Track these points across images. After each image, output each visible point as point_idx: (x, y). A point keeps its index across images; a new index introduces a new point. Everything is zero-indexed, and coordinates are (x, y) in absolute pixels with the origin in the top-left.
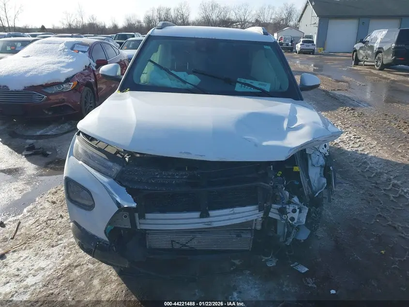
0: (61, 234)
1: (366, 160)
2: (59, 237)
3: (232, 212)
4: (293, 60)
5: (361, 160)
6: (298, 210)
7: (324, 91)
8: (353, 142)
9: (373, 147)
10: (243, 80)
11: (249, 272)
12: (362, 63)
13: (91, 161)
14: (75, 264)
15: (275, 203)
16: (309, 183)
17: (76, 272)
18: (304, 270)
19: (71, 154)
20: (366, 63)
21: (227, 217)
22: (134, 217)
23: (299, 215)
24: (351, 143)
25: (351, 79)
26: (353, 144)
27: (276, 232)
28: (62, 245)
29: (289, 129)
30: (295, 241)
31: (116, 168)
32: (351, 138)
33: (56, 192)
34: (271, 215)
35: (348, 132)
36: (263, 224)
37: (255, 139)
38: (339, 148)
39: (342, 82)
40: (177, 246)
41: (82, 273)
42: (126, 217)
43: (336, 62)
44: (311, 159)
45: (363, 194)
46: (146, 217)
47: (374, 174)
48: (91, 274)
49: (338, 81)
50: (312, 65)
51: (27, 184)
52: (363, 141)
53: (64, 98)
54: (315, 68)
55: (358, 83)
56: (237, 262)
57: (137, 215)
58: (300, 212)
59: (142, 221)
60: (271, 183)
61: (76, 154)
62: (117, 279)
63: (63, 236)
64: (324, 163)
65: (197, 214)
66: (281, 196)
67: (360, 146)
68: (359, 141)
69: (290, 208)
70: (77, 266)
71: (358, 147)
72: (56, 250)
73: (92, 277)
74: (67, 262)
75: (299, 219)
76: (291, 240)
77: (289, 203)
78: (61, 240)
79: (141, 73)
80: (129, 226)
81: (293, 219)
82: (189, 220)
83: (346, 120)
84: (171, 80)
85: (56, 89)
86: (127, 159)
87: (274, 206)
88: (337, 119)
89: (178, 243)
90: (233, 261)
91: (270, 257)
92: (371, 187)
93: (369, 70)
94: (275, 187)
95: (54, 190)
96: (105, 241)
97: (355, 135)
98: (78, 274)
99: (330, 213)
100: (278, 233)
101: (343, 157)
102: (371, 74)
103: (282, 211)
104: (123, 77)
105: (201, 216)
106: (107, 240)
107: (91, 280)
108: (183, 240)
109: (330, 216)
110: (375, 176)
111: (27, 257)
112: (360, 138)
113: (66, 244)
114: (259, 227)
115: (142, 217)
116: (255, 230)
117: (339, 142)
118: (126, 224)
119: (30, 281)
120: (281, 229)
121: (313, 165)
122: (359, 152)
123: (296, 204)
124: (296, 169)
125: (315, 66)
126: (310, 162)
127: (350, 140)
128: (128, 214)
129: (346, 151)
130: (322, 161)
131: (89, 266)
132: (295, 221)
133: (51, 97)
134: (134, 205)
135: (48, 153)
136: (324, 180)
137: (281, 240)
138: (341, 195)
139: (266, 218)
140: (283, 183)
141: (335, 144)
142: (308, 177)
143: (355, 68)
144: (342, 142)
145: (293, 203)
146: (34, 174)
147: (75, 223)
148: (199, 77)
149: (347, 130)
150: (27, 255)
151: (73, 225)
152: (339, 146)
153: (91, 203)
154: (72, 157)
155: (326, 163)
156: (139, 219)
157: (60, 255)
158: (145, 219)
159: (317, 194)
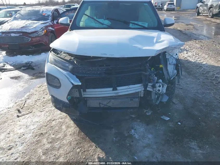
0: (44, 106)
1: (201, 65)
2: (44, 107)
3: (129, 87)
4: (162, 15)
5: (199, 66)
6: (162, 86)
7: (179, 30)
8: (195, 56)
9: (205, 59)
10: (133, 22)
11: (139, 120)
12: (201, 14)
13: (58, 64)
14: (53, 119)
15: (150, 83)
16: (168, 73)
17: (54, 123)
18: (168, 119)
19: (48, 62)
20: (203, 14)
21: (126, 90)
22: (81, 91)
23: (162, 88)
24: (194, 57)
25: (195, 23)
26: (195, 57)
27: (151, 98)
28: (45, 111)
29: (157, 42)
30: (161, 102)
31: (71, 67)
32: (194, 55)
33: (40, 87)
34: (148, 89)
35: (192, 52)
36: (144, 94)
37: (139, 46)
38: (187, 60)
39: (190, 25)
40: (102, 106)
41: (56, 123)
42: (76, 91)
43: (187, 15)
44: (169, 61)
45: (199, 82)
46: (87, 91)
47: (206, 72)
48: (61, 124)
49: (187, 25)
50: (174, 17)
51: (25, 83)
52: (201, 56)
53: (40, 39)
54: (175, 18)
55: (199, 25)
56: (133, 116)
57: (82, 90)
58: (163, 87)
59: (84, 93)
60: (148, 73)
61: (50, 61)
62: (74, 126)
63: (45, 107)
64: (176, 63)
65: (111, 89)
66: (153, 79)
67: (198, 58)
68: (198, 56)
69: (157, 85)
70: (53, 120)
71: (197, 59)
72: (43, 113)
73: (61, 125)
74: (49, 118)
75: (162, 90)
76: (159, 102)
77: (157, 82)
78: (45, 109)
79: (80, 21)
80: (78, 96)
81: (159, 90)
82: (107, 92)
83: (191, 45)
84: (96, 23)
85: (35, 35)
86: (75, 62)
87: (149, 84)
88: (186, 45)
89: (103, 104)
90: (131, 115)
91: (148, 110)
92: (203, 79)
93: (206, 18)
94: (150, 75)
95: (39, 86)
96: (68, 103)
97: (196, 53)
98: (55, 124)
99: (181, 92)
100: (152, 98)
101: (189, 64)
102: (206, 20)
103: (154, 87)
104: (71, 24)
105: (113, 90)
106: (68, 102)
107: (61, 126)
108: (105, 103)
109: (181, 93)
110: (206, 73)
111: (29, 117)
112: (199, 54)
113: (47, 111)
114: (142, 96)
115: (85, 91)
116: (140, 97)
117: (187, 57)
118: (77, 95)
119: (32, 127)
120: (154, 96)
121: (170, 64)
122: (198, 62)
123: (161, 83)
124: (161, 66)
125: (175, 17)
126: (168, 63)
127: (193, 55)
128: (78, 89)
129: (191, 61)
130: (174, 62)
131: (59, 120)
132: (161, 91)
133: (33, 39)
134: (80, 84)
135: (34, 68)
136: (176, 71)
137: (154, 102)
138: (187, 83)
139: (145, 90)
140: (154, 73)
141: (185, 58)
142: (167, 70)
143: (197, 17)
144: (189, 56)
145: (159, 82)
146: (28, 79)
147: (52, 96)
148: (110, 21)
149: (192, 50)
150: (29, 116)
151: (51, 97)
152: (187, 58)
153: (59, 85)
154: (48, 63)
155: (177, 63)
156: (83, 92)
157: (45, 116)
158: (86, 92)
159: (172, 79)
